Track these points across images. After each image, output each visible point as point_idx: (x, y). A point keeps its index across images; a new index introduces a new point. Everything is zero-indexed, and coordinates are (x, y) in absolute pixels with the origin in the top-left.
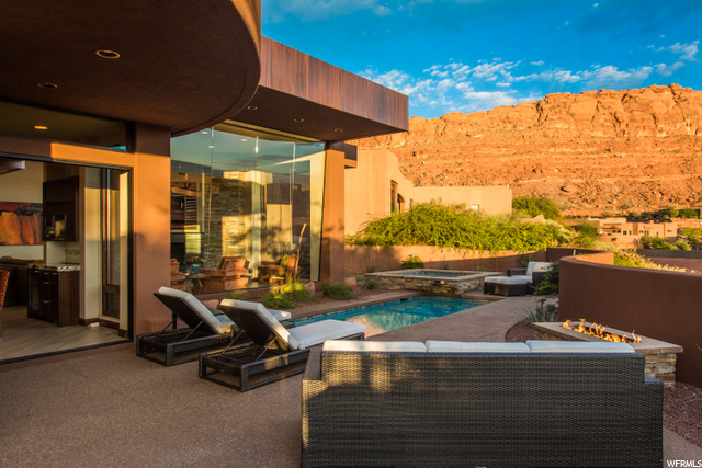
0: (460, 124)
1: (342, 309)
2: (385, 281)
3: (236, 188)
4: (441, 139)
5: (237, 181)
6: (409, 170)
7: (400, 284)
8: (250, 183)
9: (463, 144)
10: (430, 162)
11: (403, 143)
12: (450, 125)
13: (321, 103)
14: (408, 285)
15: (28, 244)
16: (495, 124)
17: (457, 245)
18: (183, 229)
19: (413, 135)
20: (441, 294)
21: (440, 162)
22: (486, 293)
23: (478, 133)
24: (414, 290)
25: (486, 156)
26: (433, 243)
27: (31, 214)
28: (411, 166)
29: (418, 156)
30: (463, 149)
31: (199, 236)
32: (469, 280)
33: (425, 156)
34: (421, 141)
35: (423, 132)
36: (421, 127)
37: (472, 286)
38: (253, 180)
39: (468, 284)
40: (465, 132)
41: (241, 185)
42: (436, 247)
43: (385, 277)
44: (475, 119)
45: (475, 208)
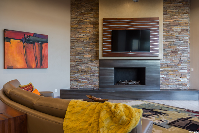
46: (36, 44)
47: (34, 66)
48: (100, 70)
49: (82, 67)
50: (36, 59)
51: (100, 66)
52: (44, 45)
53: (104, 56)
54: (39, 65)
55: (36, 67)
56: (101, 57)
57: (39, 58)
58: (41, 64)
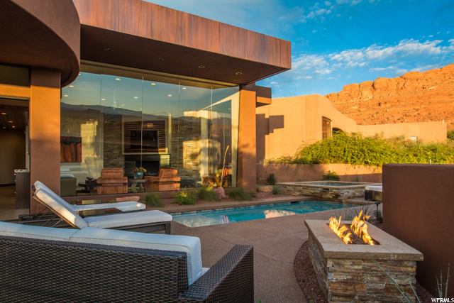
0: (417, 80)
1: (230, 207)
2: (291, 188)
3: (191, 123)
4: (402, 93)
5: (191, 118)
6: (375, 116)
7: (299, 191)
8: (200, 118)
9: (420, 95)
10: (393, 109)
11: (371, 97)
12: (409, 81)
13: (200, 48)
14: (305, 192)
15: (68, 162)
16: (447, 78)
17: (366, 163)
18: (157, 151)
19: (379, 91)
20: (328, 199)
21: (400, 109)
22: (366, 199)
23: (432, 86)
24: (309, 195)
25: (439, 102)
26: (346, 162)
27: (70, 143)
28: (377, 113)
29: (382, 106)
30: (419, 98)
31: (168, 157)
32: (354, 188)
33: (388, 105)
34: (385, 95)
35: (386, 88)
36: (385, 85)
37: (357, 194)
38: (202, 116)
39: (353, 191)
40: (421, 85)
41: (194, 121)
42: (349, 165)
43: (288, 185)
44: (429, 75)
45: (414, 139)
46: (72, 144)
47: (70, 160)
48: (125, 164)
49: (112, 162)
50: (72, 155)
51: (126, 160)
52: (78, 145)
53: (125, 152)
54: (74, 160)
55: (72, 161)
56: (123, 154)
57: (74, 155)
58: (76, 159)
